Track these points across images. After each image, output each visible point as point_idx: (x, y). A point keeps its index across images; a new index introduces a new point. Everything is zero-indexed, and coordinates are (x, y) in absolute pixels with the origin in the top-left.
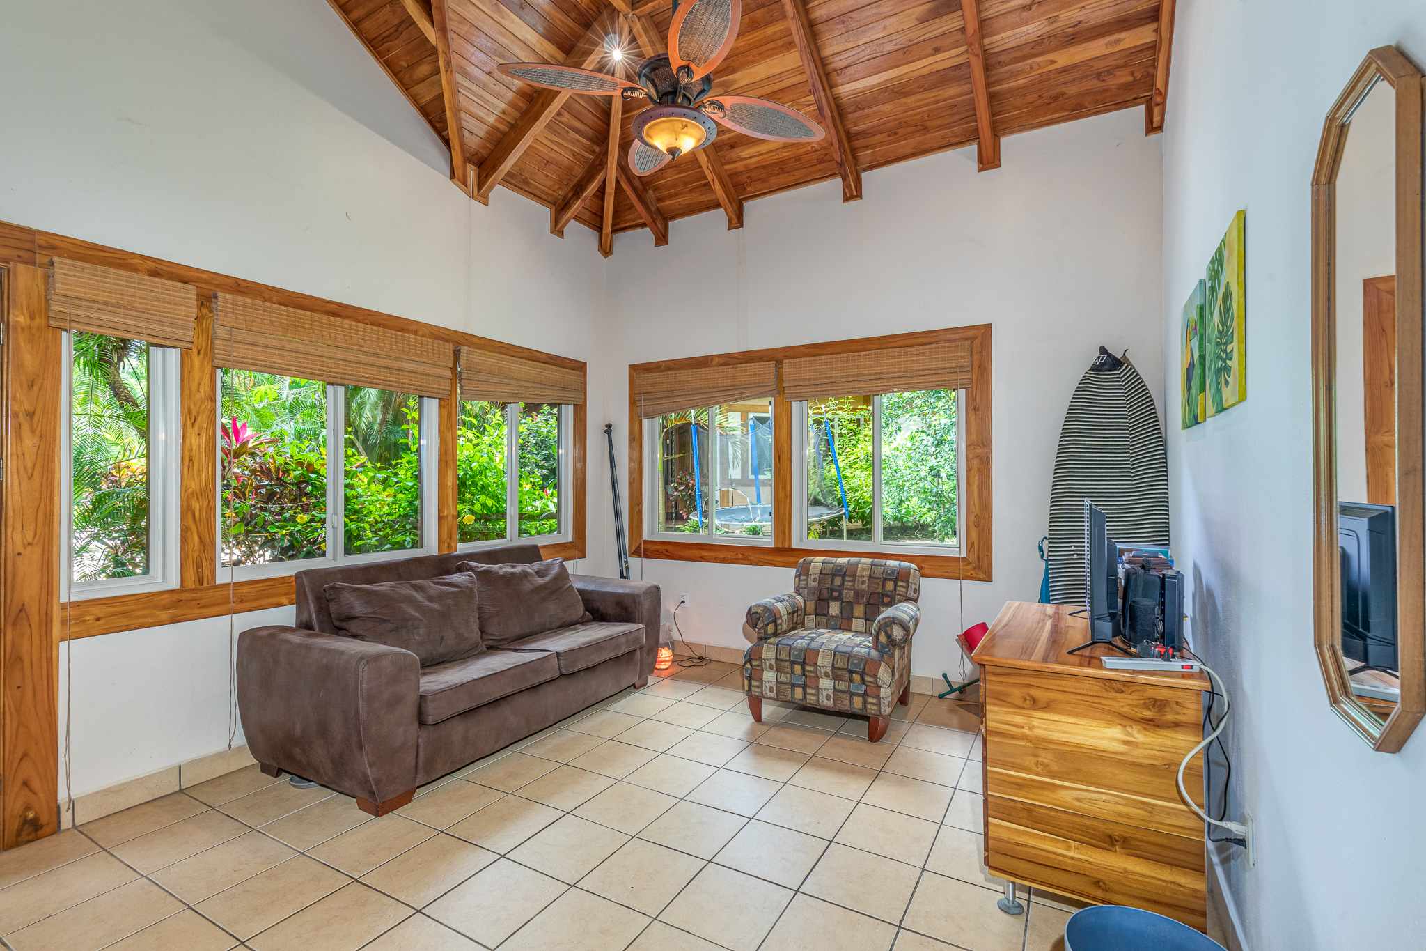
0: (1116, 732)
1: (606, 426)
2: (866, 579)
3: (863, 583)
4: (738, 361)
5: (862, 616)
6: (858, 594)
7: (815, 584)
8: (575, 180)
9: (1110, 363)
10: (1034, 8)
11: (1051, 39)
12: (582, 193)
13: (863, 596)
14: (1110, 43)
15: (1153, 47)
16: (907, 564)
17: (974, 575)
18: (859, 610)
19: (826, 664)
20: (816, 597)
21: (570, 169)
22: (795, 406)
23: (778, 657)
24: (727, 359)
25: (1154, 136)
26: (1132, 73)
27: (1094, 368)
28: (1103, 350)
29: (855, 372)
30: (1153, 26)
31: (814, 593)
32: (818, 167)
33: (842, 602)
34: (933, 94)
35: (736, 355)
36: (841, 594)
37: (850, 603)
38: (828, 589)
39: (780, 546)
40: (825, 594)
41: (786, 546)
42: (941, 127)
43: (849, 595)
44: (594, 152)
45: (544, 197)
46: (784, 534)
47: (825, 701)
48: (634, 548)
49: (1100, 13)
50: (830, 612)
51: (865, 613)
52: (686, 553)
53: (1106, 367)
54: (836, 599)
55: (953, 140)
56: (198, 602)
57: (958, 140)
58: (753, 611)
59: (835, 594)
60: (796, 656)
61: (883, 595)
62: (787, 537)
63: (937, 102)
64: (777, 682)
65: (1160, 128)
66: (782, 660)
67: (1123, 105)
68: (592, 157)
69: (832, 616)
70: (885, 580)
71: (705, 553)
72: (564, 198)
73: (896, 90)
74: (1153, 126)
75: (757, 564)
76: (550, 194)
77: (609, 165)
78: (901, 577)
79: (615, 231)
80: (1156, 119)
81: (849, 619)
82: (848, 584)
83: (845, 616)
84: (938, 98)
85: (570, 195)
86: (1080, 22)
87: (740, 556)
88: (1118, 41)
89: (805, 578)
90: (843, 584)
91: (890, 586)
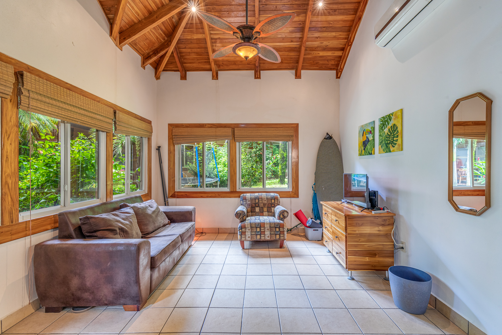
0: (377, 229)
1: (158, 147)
2: (266, 199)
3: (265, 201)
4: (216, 127)
5: (266, 211)
6: (264, 204)
7: (250, 202)
8: (154, 48)
9: (329, 137)
10: (319, 38)
11: (320, 48)
12: (158, 54)
13: (266, 205)
14: (332, 53)
15: (340, 57)
16: (276, 194)
17: (294, 196)
18: (265, 209)
19: (268, 226)
20: (250, 206)
21: (154, 43)
22: (237, 143)
23: (251, 226)
24: (212, 126)
25: (338, 79)
26: (335, 62)
27: (325, 138)
28: (327, 134)
29: (259, 134)
30: (342, 52)
31: (250, 205)
32: (247, 66)
33: (260, 207)
34: (287, 53)
35: (215, 125)
36: (259, 205)
37: (262, 207)
38: (254, 203)
39: (232, 191)
40: (254, 205)
41: (235, 191)
42: (286, 63)
43: (261, 205)
44: (164, 39)
45: (140, 51)
46: (234, 187)
47: (267, 238)
48: (171, 195)
49: (332, 45)
50: (256, 211)
51: (267, 210)
52: (195, 195)
53: (328, 138)
54: (257, 207)
55: (289, 68)
56: (11, 232)
57: (290, 68)
59: (257, 205)
60: (257, 225)
61: (272, 204)
62: (235, 188)
63: (288, 56)
64: (251, 234)
65: (339, 78)
66: (253, 227)
67: (331, 69)
68: (163, 41)
69: (257, 212)
70: (272, 199)
71: (202, 195)
72: (148, 54)
73: (277, 49)
74: (338, 77)
75: (224, 197)
76: (143, 51)
77: (171, 46)
78: (275, 198)
79: (164, 70)
80: (339, 75)
81: (263, 212)
82: (260, 202)
83: (261, 211)
84: (288, 55)
85: (151, 53)
86: (327, 46)
87: (217, 195)
88: (334, 53)
89: (245, 201)
90: (259, 202)
91: (273, 201)
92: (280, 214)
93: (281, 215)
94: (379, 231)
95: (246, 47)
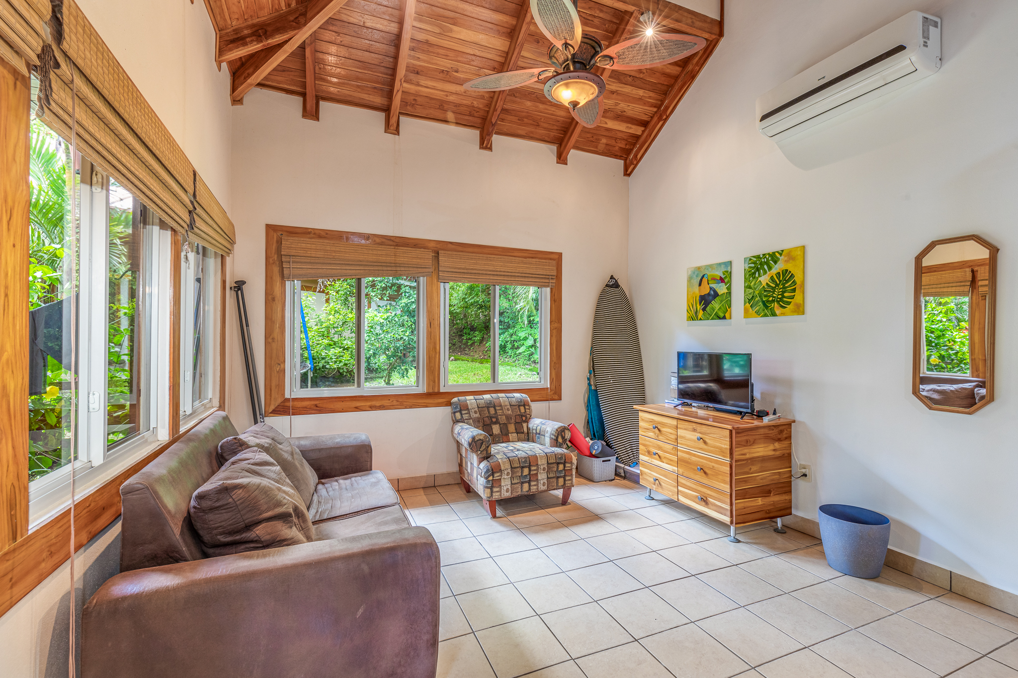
1: (236, 282)
2: (509, 407)
3: (508, 410)
4: (394, 244)
5: (514, 431)
6: (508, 418)
7: (478, 415)
8: (256, 21)
9: (613, 284)
10: (615, 94)
11: (612, 112)
12: (267, 39)
13: (511, 418)
14: (628, 127)
15: (637, 137)
16: (524, 395)
17: (554, 397)
18: (512, 428)
20: (481, 424)
21: (261, 8)
22: (442, 286)
23: (512, 466)
24: (384, 240)
25: (626, 178)
26: (626, 144)
27: (607, 285)
28: (612, 277)
30: (643, 129)
31: (479, 421)
33: (500, 424)
34: (553, 109)
35: (392, 238)
36: (497, 419)
37: (504, 424)
38: (488, 417)
39: (431, 391)
40: (487, 421)
41: (436, 391)
42: (545, 129)
43: (503, 419)
44: (289, 5)
45: (218, 18)
46: (434, 382)
47: (542, 487)
48: (272, 408)
49: (632, 112)
50: (494, 433)
51: (516, 429)
52: (339, 405)
53: (614, 286)
54: (495, 423)
55: (546, 139)
57: (549, 140)
58: (477, 439)
59: (494, 420)
60: (524, 462)
61: (522, 416)
62: (437, 384)
63: (552, 115)
64: (512, 484)
65: (629, 175)
66: (515, 468)
67: (616, 156)
68: (284, 8)
69: (496, 435)
70: (519, 406)
71: (358, 404)
72: (236, 31)
73: (538, 97)
74: (627, 173)
75: (411, 407)
76: (225, 20)
77: (305, 29)
78: (525, 404)
79: (260, 85)
80: (630, 170)
81: (507, 434)
82: (500, 412)
83: (504, 433)
84: (554, 113)
85: (246, 32)
86: (625, 112)
87: (395, 403)
88: (631, 128)
89: (466, 412)
90: (496, 412)
91: (522, 409)
92: (558, 435)
93: (560, 437)
94: (774, 450)
95: (585, 83)
